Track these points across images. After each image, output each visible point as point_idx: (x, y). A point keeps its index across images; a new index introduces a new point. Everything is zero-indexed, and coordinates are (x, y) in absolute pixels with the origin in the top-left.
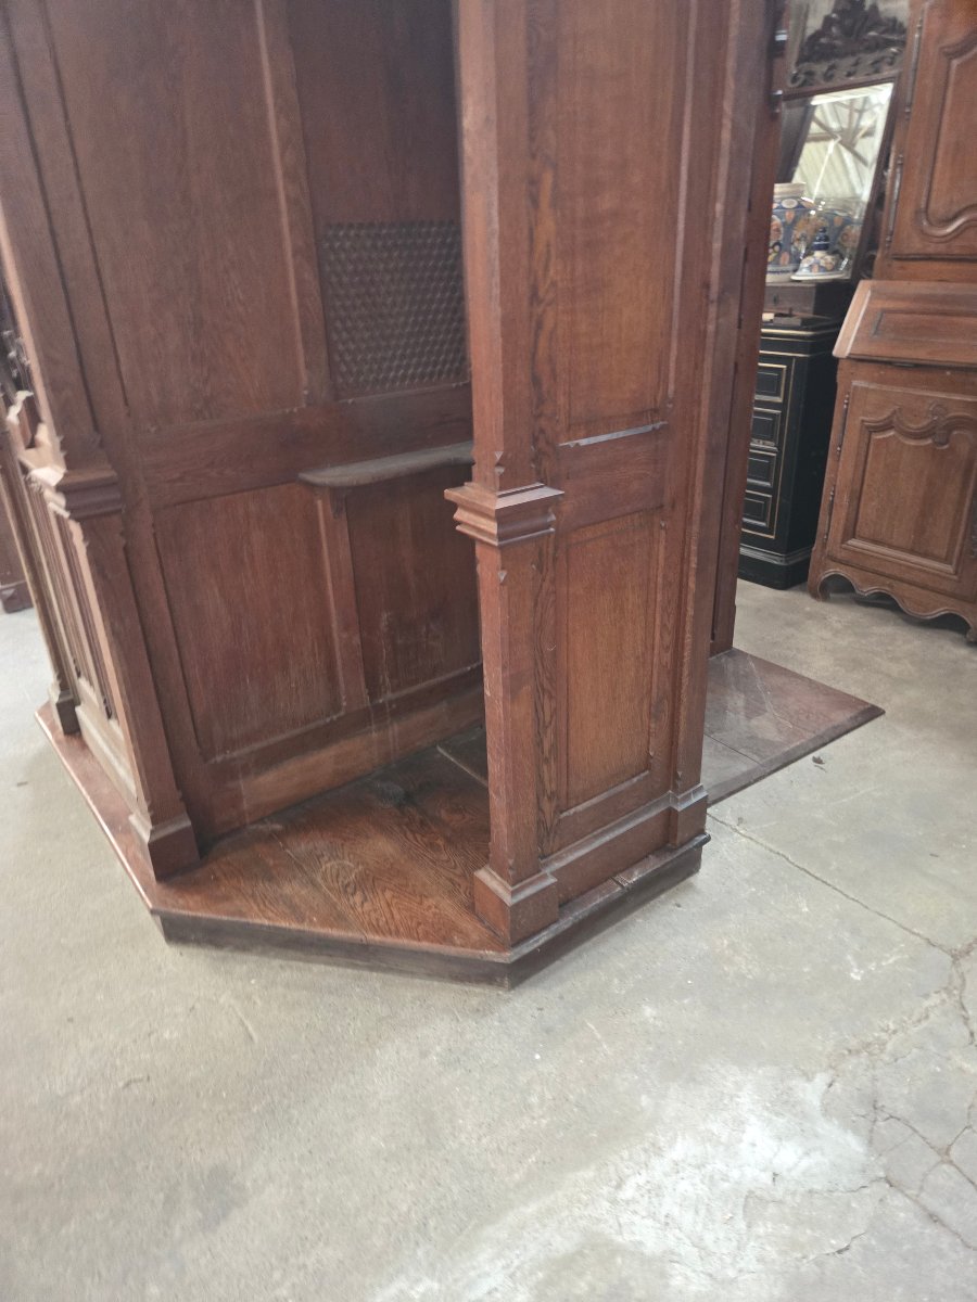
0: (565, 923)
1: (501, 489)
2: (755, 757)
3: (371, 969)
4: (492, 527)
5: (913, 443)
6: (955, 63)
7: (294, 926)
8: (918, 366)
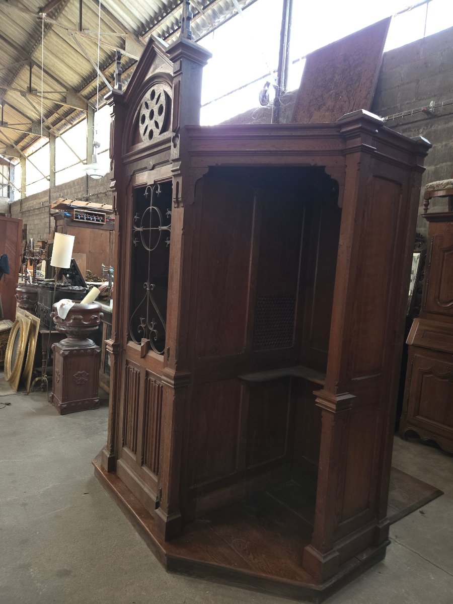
0: (341, 575)
1: (337, 394)
2: (397, 509)
3: (257, 591)
4: (334, 407)
5: (440, 380)
6: (446, 254)
7: (228, 566)
8: (440, 352)
